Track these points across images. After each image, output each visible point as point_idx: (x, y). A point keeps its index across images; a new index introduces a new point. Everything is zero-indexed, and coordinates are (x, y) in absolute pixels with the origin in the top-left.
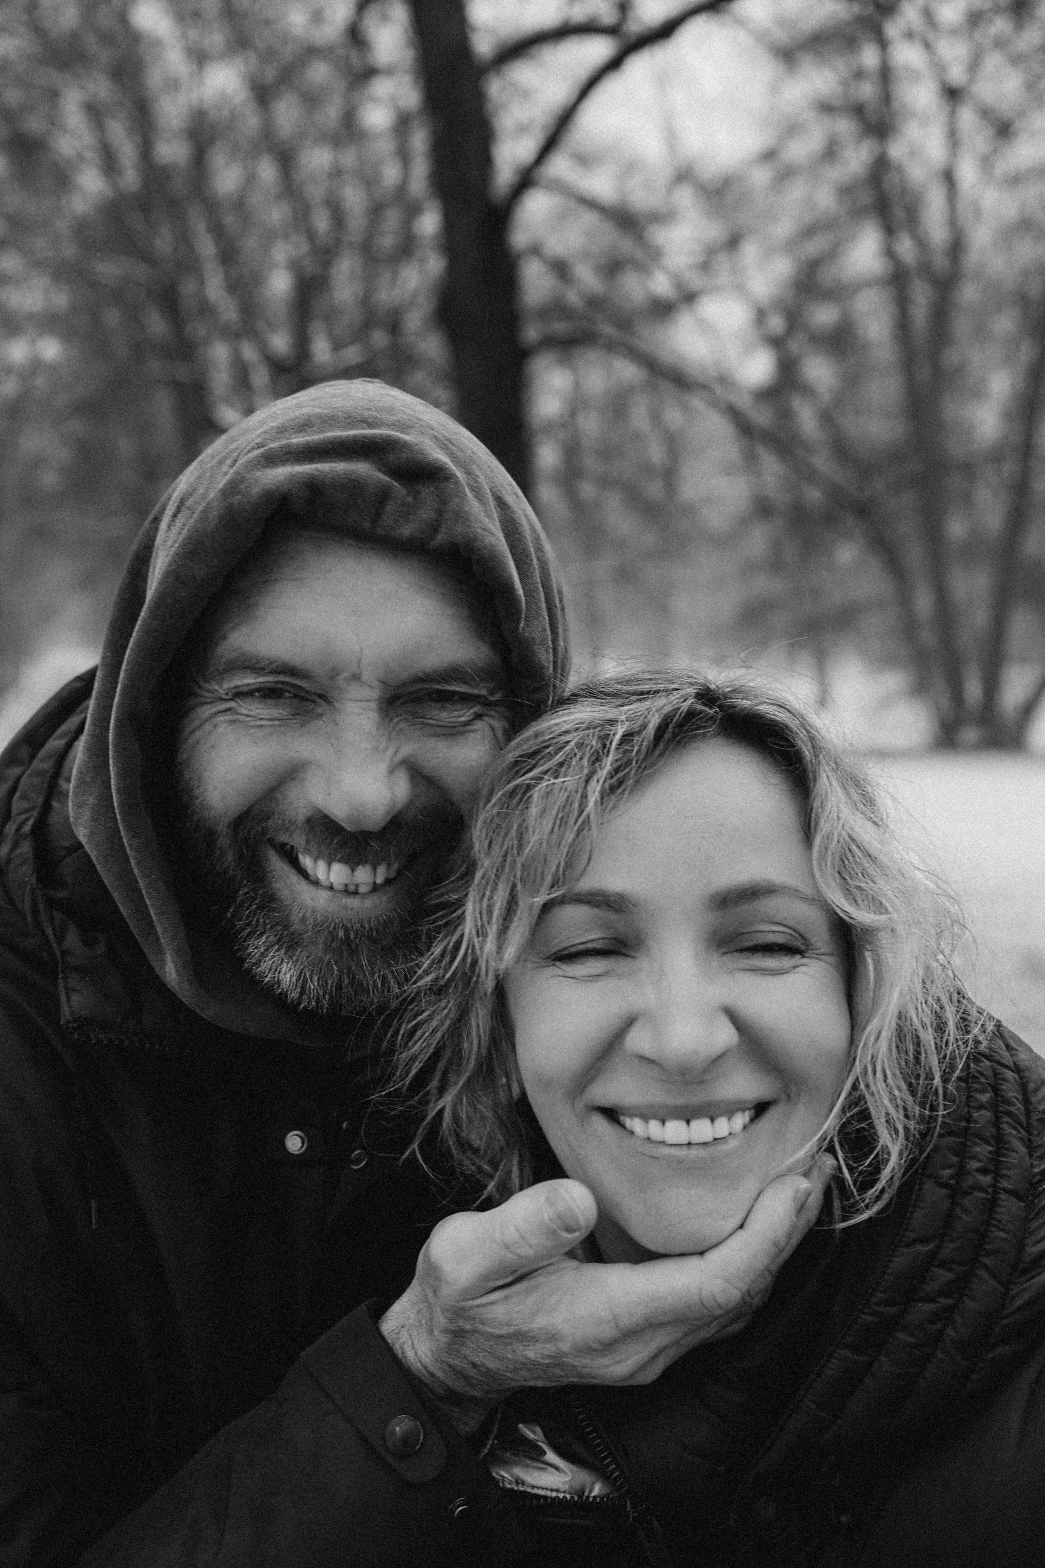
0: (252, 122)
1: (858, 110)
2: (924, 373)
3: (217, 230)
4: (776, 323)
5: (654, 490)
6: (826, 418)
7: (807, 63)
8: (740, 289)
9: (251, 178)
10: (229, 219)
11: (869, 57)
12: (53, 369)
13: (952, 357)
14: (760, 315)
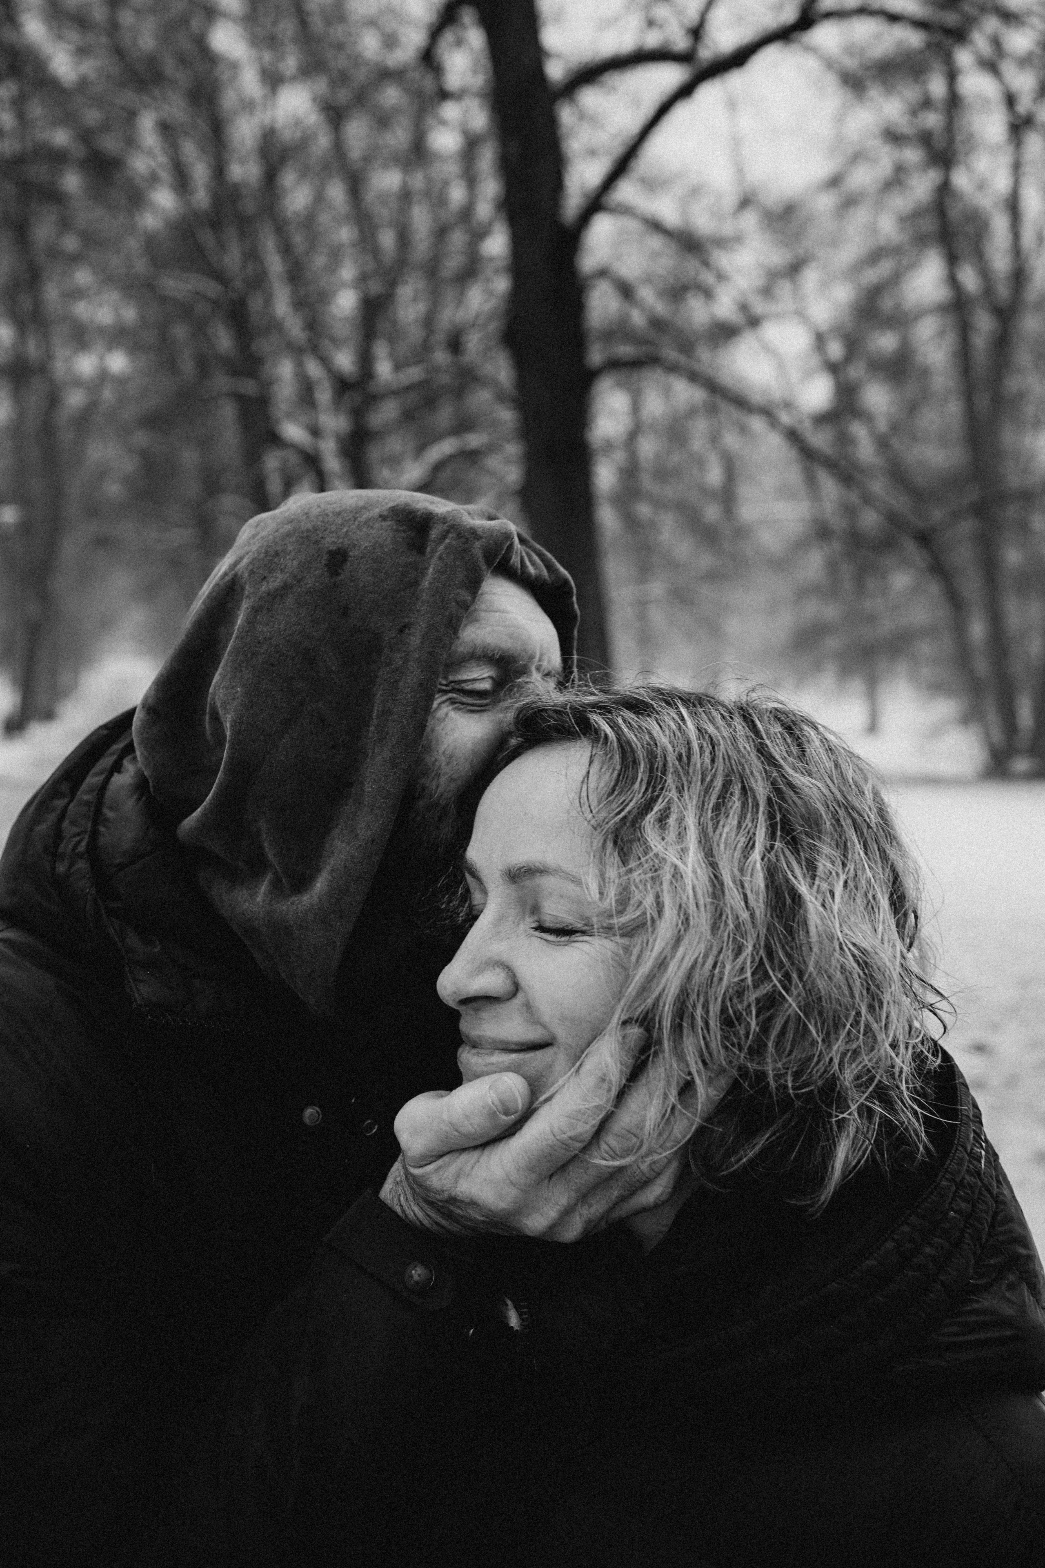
0: (323, 141)
1: (925, 139)
2: (983, 401)
3: (286, 249)
4: (835, 350)
5: (712, 513)
6: (883, 443)
7: (874, 92)
8: (801, 314)
9: (319, 198)
10: (298, 239)
11: (937, 87)
12: (121, 381)
13: (1013, 384)
14: (820, 340)
